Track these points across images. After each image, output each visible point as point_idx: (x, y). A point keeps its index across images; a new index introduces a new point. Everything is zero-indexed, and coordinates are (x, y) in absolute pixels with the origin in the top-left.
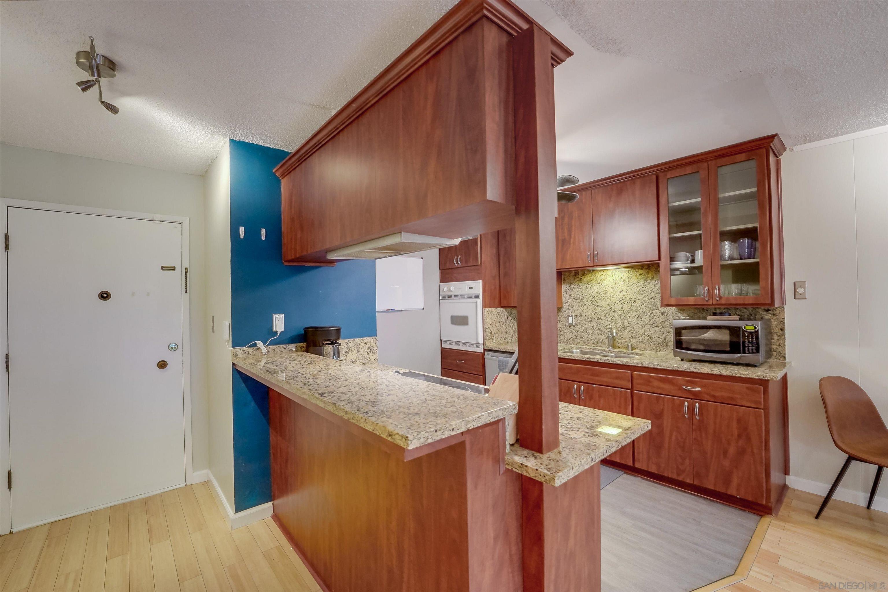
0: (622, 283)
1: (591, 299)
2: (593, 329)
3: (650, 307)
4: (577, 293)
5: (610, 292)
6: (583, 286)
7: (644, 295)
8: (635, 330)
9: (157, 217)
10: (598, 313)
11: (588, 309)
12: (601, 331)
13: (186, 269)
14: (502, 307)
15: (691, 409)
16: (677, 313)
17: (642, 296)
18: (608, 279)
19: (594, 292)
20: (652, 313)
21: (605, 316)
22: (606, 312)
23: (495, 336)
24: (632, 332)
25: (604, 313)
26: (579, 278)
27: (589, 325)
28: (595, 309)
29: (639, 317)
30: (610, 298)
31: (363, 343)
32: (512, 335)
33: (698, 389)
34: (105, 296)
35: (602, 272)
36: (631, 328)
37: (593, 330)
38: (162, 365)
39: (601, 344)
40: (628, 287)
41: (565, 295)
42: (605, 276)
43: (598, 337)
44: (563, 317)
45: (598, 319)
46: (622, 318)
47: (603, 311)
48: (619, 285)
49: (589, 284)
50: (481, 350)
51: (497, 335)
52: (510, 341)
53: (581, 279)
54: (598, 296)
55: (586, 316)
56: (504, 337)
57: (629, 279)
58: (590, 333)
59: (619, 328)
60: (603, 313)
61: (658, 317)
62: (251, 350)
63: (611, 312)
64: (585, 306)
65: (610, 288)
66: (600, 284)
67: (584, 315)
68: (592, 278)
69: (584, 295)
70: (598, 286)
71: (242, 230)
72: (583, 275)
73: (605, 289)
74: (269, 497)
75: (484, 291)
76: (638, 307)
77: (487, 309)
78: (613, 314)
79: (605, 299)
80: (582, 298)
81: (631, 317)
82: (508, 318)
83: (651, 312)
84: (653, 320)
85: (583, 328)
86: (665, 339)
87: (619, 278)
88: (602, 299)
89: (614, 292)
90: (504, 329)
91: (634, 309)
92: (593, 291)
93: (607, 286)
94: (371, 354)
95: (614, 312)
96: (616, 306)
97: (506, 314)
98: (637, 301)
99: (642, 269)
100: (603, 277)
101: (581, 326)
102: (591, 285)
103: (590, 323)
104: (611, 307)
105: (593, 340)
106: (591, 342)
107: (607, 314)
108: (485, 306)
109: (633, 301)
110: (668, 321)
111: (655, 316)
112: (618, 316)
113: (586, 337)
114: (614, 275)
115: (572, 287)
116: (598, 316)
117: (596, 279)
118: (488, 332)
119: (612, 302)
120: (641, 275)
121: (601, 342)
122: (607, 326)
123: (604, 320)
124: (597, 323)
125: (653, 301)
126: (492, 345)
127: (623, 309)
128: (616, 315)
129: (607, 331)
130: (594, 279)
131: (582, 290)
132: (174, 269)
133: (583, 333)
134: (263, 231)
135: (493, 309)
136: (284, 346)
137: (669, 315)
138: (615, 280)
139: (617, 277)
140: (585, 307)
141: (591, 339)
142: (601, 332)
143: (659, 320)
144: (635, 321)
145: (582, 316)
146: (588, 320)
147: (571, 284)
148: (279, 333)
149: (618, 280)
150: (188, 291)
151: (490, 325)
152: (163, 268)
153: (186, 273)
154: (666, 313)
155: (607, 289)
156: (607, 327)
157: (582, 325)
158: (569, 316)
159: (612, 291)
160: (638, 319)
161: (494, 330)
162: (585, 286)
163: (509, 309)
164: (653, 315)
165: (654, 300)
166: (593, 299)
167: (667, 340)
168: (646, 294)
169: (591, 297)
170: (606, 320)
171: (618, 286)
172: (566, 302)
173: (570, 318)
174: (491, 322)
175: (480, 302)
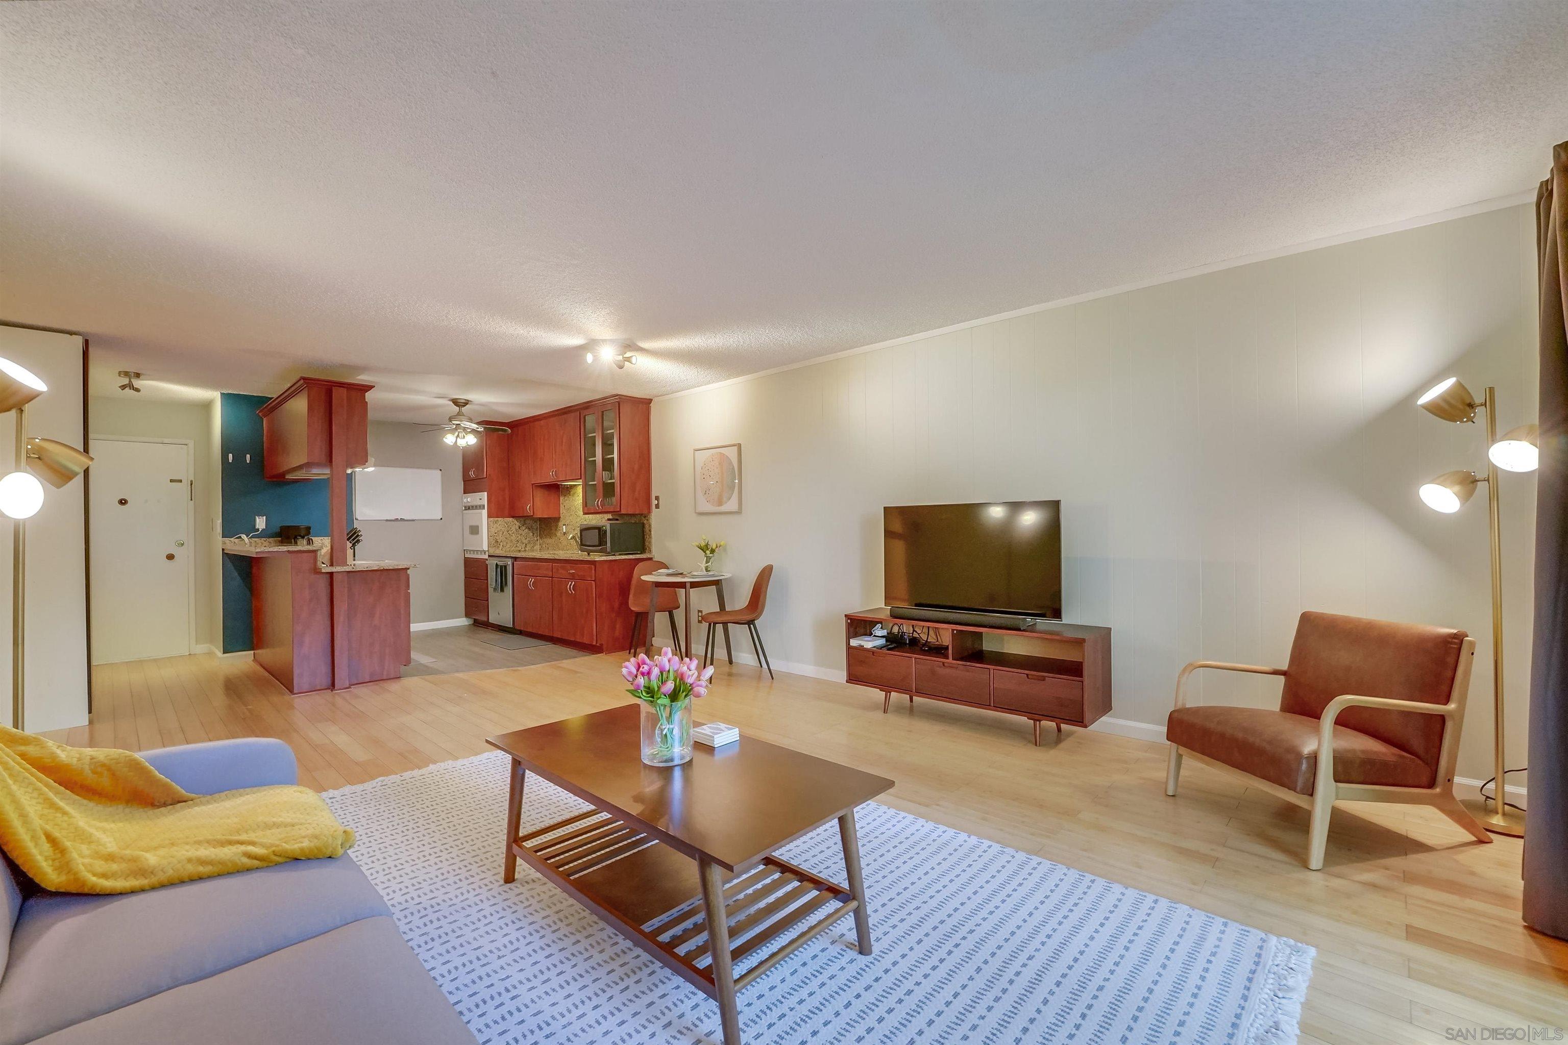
1: (571, 508)
4: (565, 506)
6: (569, 497)
9: (166, 441)
13: (192, 481)
14: (513, 517)
15: (571, 585)
18: (579, 491)
19: (573, 502)
21: (576, 518)
23: (502, 543)
26: (565, 492)
32: (526, 544)
34: (123, 502)
35: (576, 487)
38: (170, 557)
41: (562, 507)
47: (579, 520)
50: (486, 557)
51: (505, 543)
52: (523, 549)
53: (568, 492)
54: (574, 505)
55: (571, 525)
56: (515, 546)
62: (236, 541)
64: (569, 512)
68: (572, 491)
70: (574, 497)
71: (231, 456)
74: (252, 648)
75: (491, 502)
77: (492, 519)
79: (577, 506)
82: (519, 528)
90: (513, 538)
97: (518, 524)
104: (579, 512)
107: (578, 516)
108: (489, 516)
115: (565, 499)
118: (492, 540)
119: (580, 508)
126: (498, 552)
132: (181, 481)
134: (248, 456)
135: (500, 519)
136: (265, 539)
147: (564, 497)
148: (260, 530)
150: (193, 498)
151: (494, 533)
152: (171, 481)
153: (191, 484)
158: (564, 525)
161: (500, 538)
162: (571, 498)
163: (521, 519)
172: (562, 512)
173: (564, 527)
174: (496, 531)
175: (485, 512)
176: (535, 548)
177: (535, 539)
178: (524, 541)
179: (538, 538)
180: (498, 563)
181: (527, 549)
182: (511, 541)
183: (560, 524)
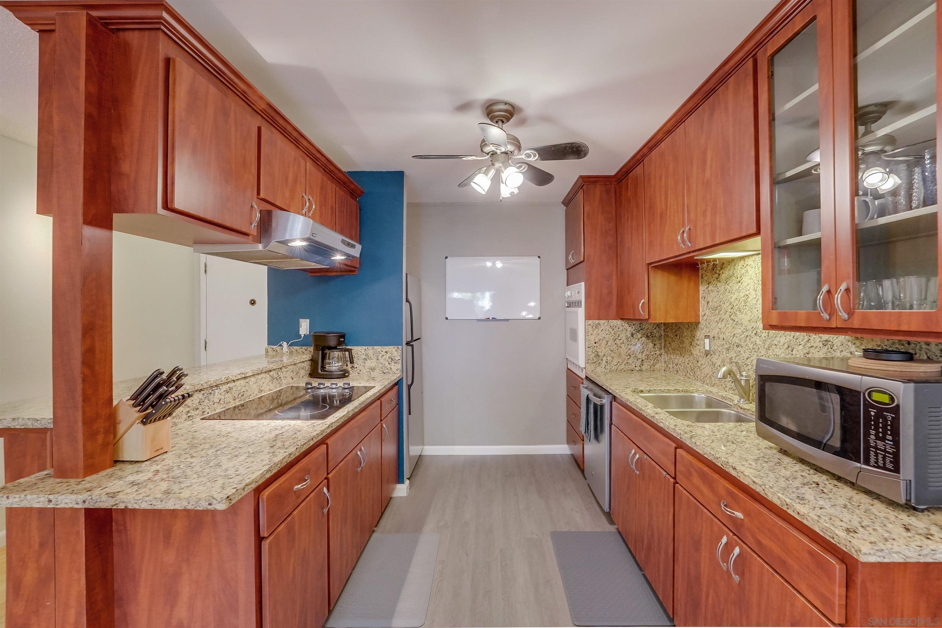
1: (729, 310)
2: (731, 363)
4: (715, 300)
5: (752, 298)
6: (721, 286)
10: (737, 335)
11: (727, 327)
14: (622, 319)
16: (850, 344)
18: (750, 273)
19: (733, 298)
20: (808, 341)
21: (745, 341)
22: (746, 334)
23: (604, 359)
26: (716, 273)
27: (726, 355)
28: (734, 328)
29: (789, 347)
30: (751, 309)
31: (384, 352)
32: (642, 361)
33: (740, 515)
34: (253, 303)
35: (742, 262)
41: (703, 302)
44: (700, 338)
45: (736, 346)
46: (766, 347)
47: (743, 332)
49: (728, 283)
50: (584, 376)
51: (609, 358)
52: (638, 368)
53: (719, 274)
54: (737, 305)
55: (724, 339)
56: (624, 363)
60: (742, 336)
61: (817, 350)
62: (278, 349)
63: (753, 334)
64: (723, 322)
66: (740, 284)
67: (721, 336)
68: (731, 272)
69: (722, 302)
70: (738, 287)
72: (722, 268)
75: (587, 296)
77: (590, 321)
78: (755, 338)
79: (746, 310)
80: (720, 307)
81: (778, 347)
82: (632, 335)
85: (720, 359)
88: (742, 311)
89: (757, 299)
90: (623, 350)
92: (732, 295)
93: (748, 287)
94: (393, 364)
95: (756, 334)
97: (629, 329)
100: (743, 271)
101: (718, 356)
104: (753, 325)
107: (748, 338)
108: (588, 317)
111: (812, 347)
114: (757, 267)
115: (710, 289)
119: (754, 316)
123: (744, 349)
130: (734, 275)
131: (720, 294)
135: (602, 322)
137: (835, 348)
140: (723, 324)
145: (719, 338)
146: (726, 346)
147: (709, 283)
148: (303, 336)
151: (595, 343)
154: (830, 343)
155: (748, 293)
157: (719, 353)
158: (706, 337)
160: (787, 351)
161: (604, 349)
162: (723, 287)
163: (634, 323)
164: (809, 345)
166: (732, 311)
172: (703, 314)
173: (707, 341)
174: (597, 340)
175: (581, 312)
176: (657, 366)
177: (658, 352)
178: (640, 356)
179: (663, 351)
180: (592, 397)
181: (644, 368)
182: (620, 355)
183: (700, 334)
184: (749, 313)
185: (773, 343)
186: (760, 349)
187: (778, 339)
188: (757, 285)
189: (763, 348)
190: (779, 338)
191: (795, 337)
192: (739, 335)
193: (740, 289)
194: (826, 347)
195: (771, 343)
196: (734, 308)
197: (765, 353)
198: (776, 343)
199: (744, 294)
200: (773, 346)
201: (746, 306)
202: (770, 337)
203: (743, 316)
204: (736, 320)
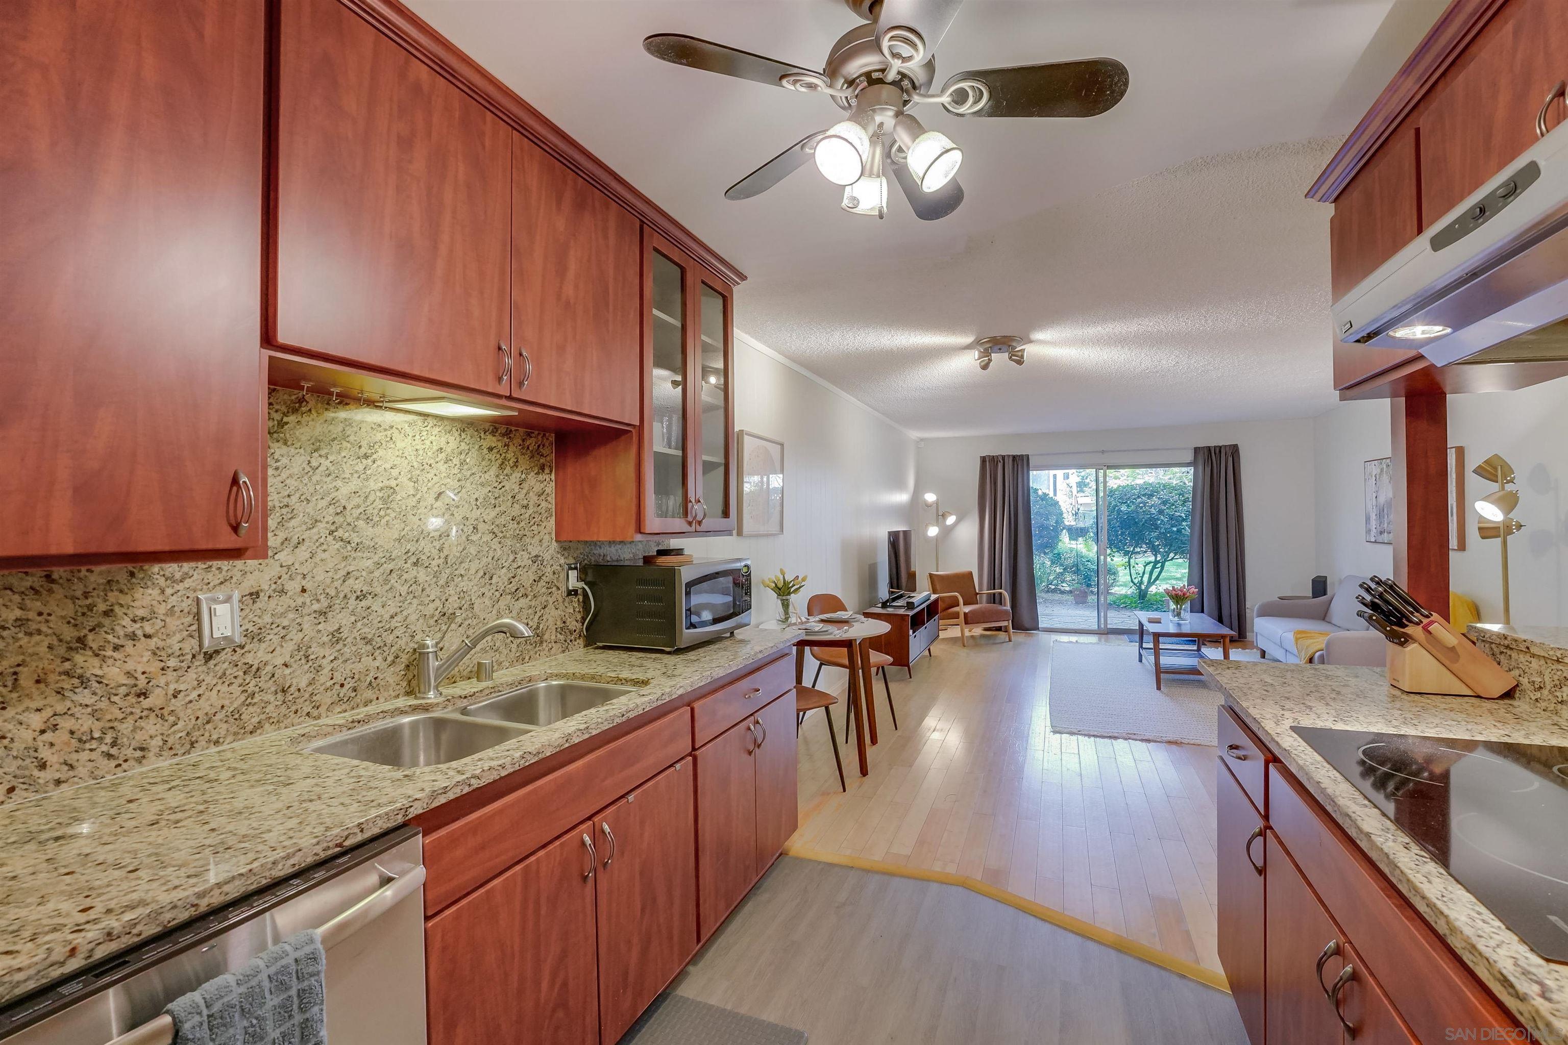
0: (442, 467)
1: (331, 519)
2: (337, 642)
3: (509, 543)
5: (405, 496)
7: (497, 509)
8: (475, 617)
10: (358, 574)
11: (317, 559)
12: (369, 642)
16: (559, 556)
17: (493, 514)
18: (400, 445)
19: (345, 490)
20: (514, 561)
21: (386, 582)
22: (391, 566)
24: (467, 623)
25: (381, 570)
27: (320, 627)
28: (345, 558)
29: (485, 574)
30: (403, 517)
36: (466, 610)
37: (338, 647)
39: (369, 694)
40: (459, 481)
42: (389, 433)
43: (359, 667)
44: (162, 609)
45: (357, 597)
46: (442, 582)
48: (433, 472)
49: (323, 452)
54: (358, 506)
57: (462, 457)
58: (325, 662)
59: (432, 616)
60: (377, 574)
61: (525, 570)
63: (408, 565)
64: (302, 548)
65: (404, 479)
66: (369, 461)
67: (293, 586)
69: (294, 499)
70: (360, 467)
73: (386, 483)
76: (484, 545)
78: (413, 573)
79: (387, 518)
80: (284, 511)
81: (465, 578)
83: (512, 557)
84: (517, 579)
85: (290, 647)
86: (538, 628)
87: (435, 448)
88: (376, 519)
89: (418, 496)
91: (473, 550)
92: (339, 483)
93: (395, 472)
95: (415, 564)
96: (422, 543)
98: (481, 526)
99: (493, 433)
101: (276, 639)
102: (331, 458)
103: (322, 619)
104: (408, 548)
105: (337, 687)
106: (326, 699)
107: (394, 575)
109: (471, 527)
110: (544, 578)
111: (519, 567)
112: (428, 579)
113: (303, 685)
114: (418, 437)
116: (358, 586)
117: (352, 438)
119: (412, 530)
120: (490, 449)
121: (370, 684)
122: (392, 617)
123: (384, 599)
124: (353, 613)
125: (516, 526)
127: (446, 552)
128: (422, 576)
129: (391, 637)
130: (345, 437)
131: (284, 475)
133: (287, 671)
138: (421, 452)
139: (428, 442)
140: (303, 553)
141: (332, 682)
142: (369, 647)
143: (527, 578)
144: (476, 588)
145: (283, 592)
146: (316, 606)
149: (429, 454)
154: (540, 558)
155: (393, 483)
156: (394, 623)
157: (283, 632)
159: (412, 492)
160: (483, 581)
165: (518, 523)
166: (339, 519)
167: (541, 626)
168: (503, 508)
169: (331, 510)
170: (390, 595)
171: (430, 476)
184: (398, 525)
185: (457, 572)
186: (428, 590)
187: (466, 565)
188: (418, 472)
189: (434, 586)
190: (467, 563)
191: (496, 558)
192: (364, 573)
193: (368, 472)
194: (536, 564)
195: (451, 574)
196: (347, 512)
197: (438, 594)
198: (463, 572)
199: (381, 485)
200: (455, 578)
201: (388, 511)
202: (449, 564)
203: (379, 530)
204: (357, 540)
